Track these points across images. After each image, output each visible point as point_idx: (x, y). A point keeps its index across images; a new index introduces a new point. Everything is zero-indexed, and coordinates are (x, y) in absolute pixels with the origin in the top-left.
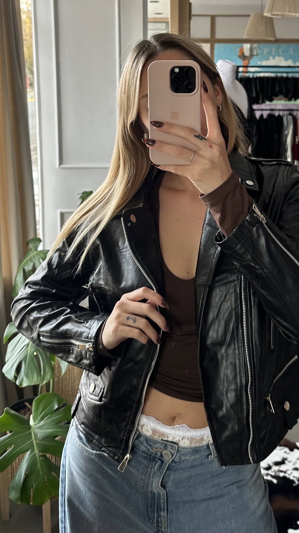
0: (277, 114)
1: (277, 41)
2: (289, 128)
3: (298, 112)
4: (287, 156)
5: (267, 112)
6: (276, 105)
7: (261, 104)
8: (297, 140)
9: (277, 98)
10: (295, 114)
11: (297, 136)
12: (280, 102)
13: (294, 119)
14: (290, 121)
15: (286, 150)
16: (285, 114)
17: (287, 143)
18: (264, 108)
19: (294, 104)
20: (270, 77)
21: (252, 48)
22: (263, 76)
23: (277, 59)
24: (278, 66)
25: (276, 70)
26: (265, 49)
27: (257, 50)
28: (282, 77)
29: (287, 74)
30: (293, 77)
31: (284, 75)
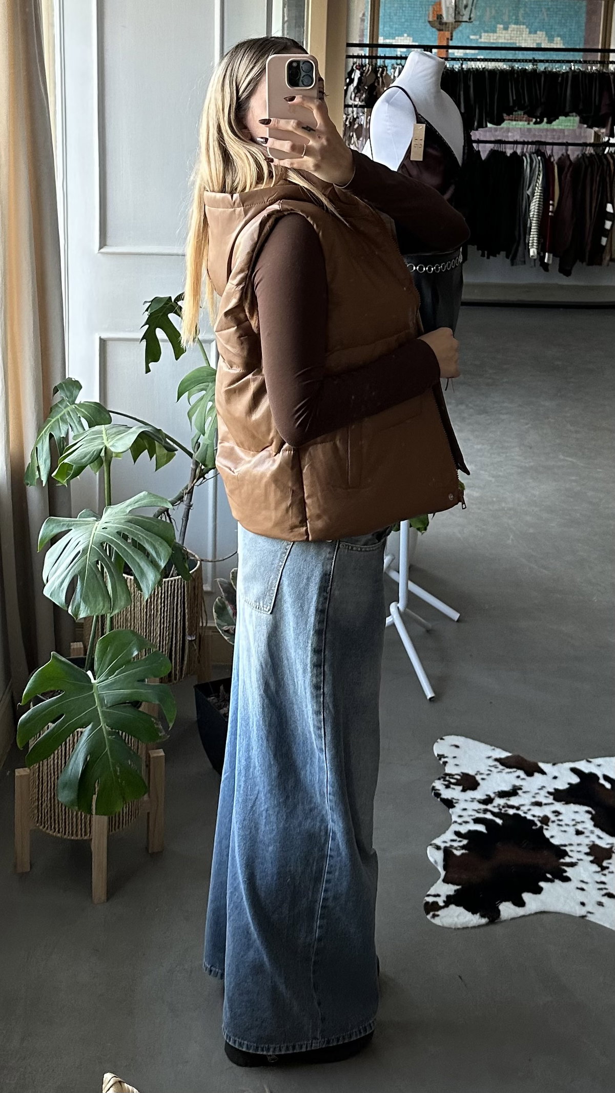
0: (509, 150)
2: (537, 182)
3: (555, 147)
4: (529, 243)
5: (489, 146)
6: (508, 130)
7: (477, 130)
8: (551, 207)
9: (511, 116)
10: (549, 152)
11: (553, 200)
12: (516, 124)
13: (547, 162)
14: (539, 167)
15: (528, 229)
16: (527, 151)
17: (532, 213)
18: (482, 138)
19: (547, 130)
20: (499, 70)
21: (461, 7)
22: (484, 69)
23: (513, 30)
24: (514, 46)
25: (511, 54)
26: (488, 10)
27: (471, 10)
28: (524, 71)
29: (534, 65)
30: (547, 70)
31: (529, 67)
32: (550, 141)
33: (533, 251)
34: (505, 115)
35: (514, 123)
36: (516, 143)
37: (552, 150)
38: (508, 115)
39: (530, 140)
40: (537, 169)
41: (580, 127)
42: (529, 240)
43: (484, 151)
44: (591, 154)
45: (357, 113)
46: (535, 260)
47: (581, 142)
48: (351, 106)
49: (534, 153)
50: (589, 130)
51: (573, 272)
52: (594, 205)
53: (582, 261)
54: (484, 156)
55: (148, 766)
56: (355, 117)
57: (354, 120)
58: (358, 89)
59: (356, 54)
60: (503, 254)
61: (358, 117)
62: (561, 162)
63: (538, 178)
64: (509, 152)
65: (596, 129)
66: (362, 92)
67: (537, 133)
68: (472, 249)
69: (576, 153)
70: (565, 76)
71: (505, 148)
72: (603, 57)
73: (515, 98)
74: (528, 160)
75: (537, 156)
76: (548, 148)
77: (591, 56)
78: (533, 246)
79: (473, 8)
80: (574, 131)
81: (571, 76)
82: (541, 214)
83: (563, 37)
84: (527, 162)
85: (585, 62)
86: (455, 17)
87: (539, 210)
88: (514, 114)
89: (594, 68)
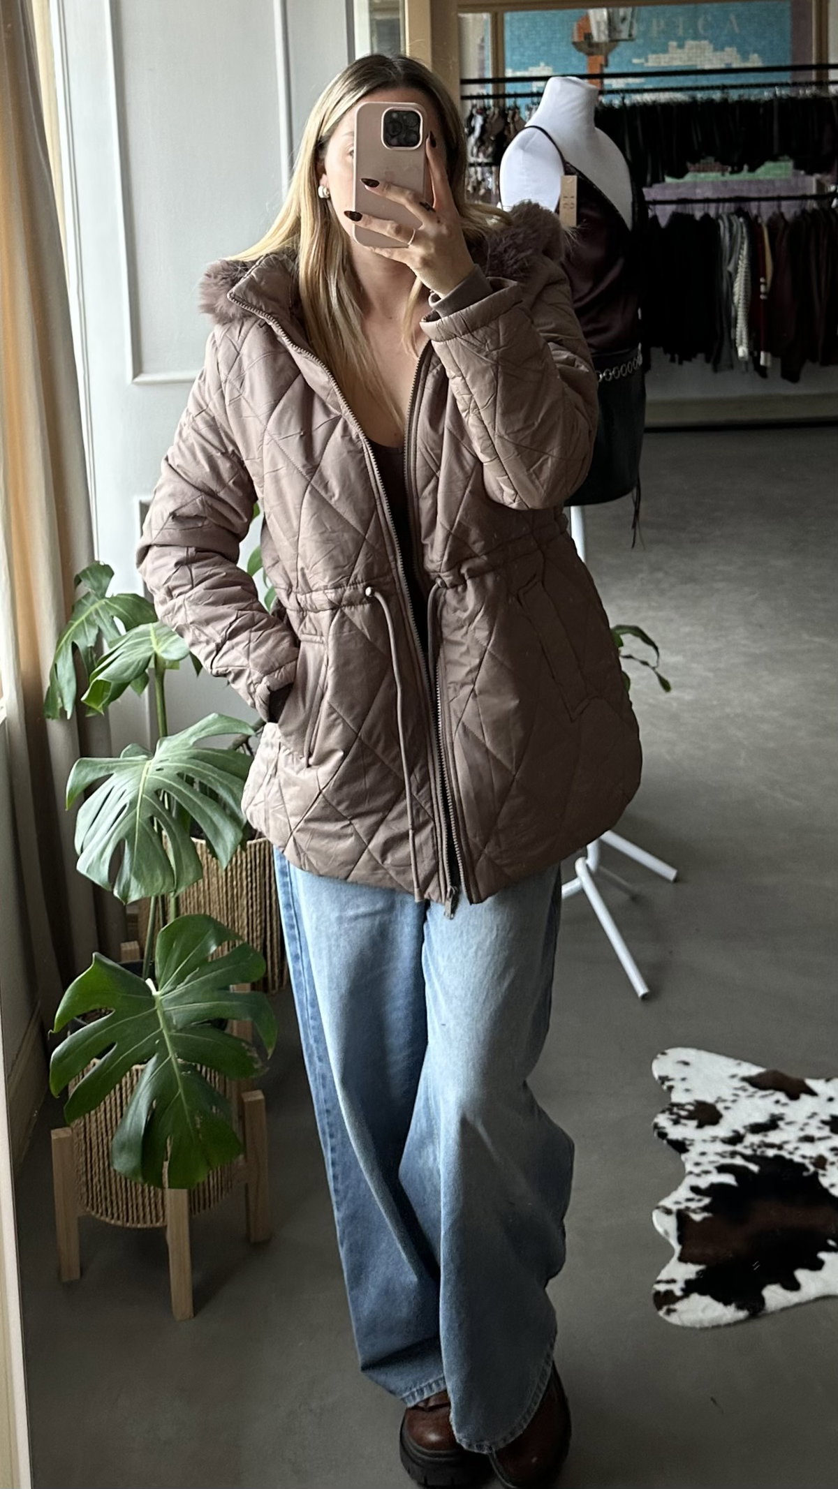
0: (698, 212)
2: (740, 254)
3: (764, 204)
4: (735, 339)
5: (670, 209)
6: (695, 185)
7: (650, 186)
8: (762, 288)
9: (697, 165)
10: (754, 212)
11: (765, 276)
12: (705, 177)
13: (753, 227)
14: (742, 232)
15: (733, 321)
16: (723, 212)
17: (736, 298)
18: (659, 198)
19: (750, 182)
20: (674, 103)
21: (617, 20)
22: (654, 102)
23: (692, 48)
24: (694, 68)
25: (688, 81)
26: (655, 22)
27: (631, 24)
28: (710, 102)
29: (723, 93)
30: (742, 99)
31: (717, 96)
32: (754, 194)
33: (742, 351)
34: (689, 165)
35: (702, 175)
36: (707, 201)
37: (759, 208)
38: (694, 163)
39: (727, 196)
40: (739, 235)
41: (795, 175)
42: (735, 335)
43: (663, 214)
44: (814, 210)
45: (483, 174)
46: (746, 363)
47: (799, 193)
48: (472, 165)
49: (732, 214)
50: (808, 177)
51: (802, 375)
53: (814, 361)
54: (663, 222)
55: (242, 1117)
56: (480, 178)
57: (479, 183)
58: (481, 141)
59: (475, 93)
60: (701, 356)
61: (484, 180)
62: (772, 224)
63: (741, 248)
64: (698, 215)
65: (818, 176)
66: (487, 144)
67: (736, 187)
68: (657, 353)
69: (792, 211)
70: (769, 103)
71: (693, 209)
72: (818, 75)
73: (700, 139)
74: (727, 224)
75: (739, 217)
76: (754, 205)
77: (802, 77)
78: (741, 344)
79: (634, 21)
80: (788, 181)
81: (776, 104)
82: (749, 298)
83: (761, 53)
84: (725, 227)
85: (795, 84)
86: (609, 36)
87: (746, 292)
88: (702, 161)
89: (808, 92)
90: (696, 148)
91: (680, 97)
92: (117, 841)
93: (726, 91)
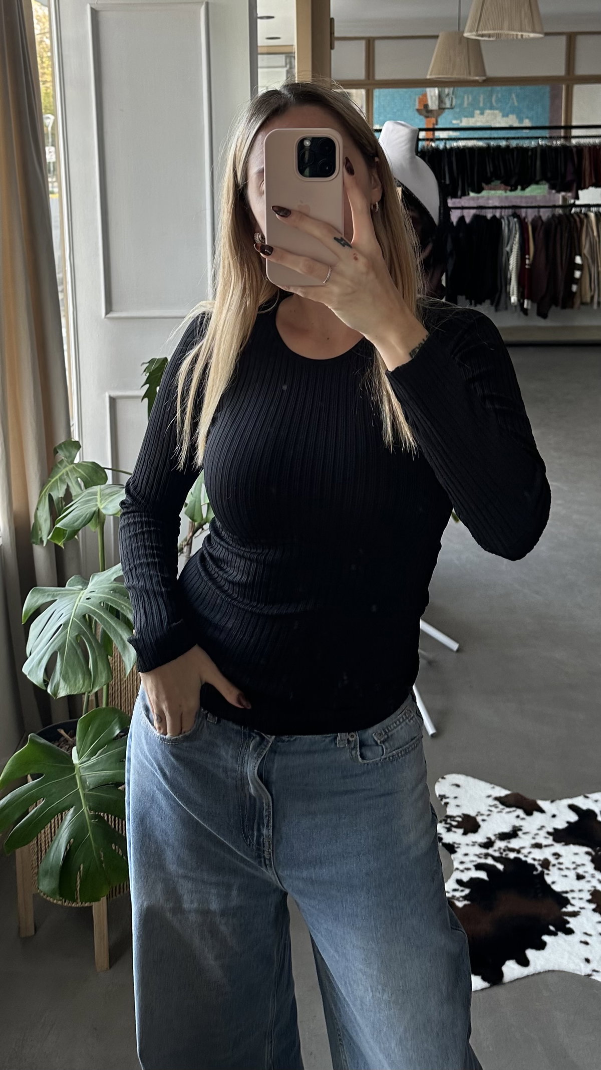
0: (489, 214)
1: (490, 82)
2: (514, 240)
3: (530, 210)
4: (510, 291)
5: (473, 212)
6: (488, 198)
7: (460, 198)
8: (527, 262)
9: (490, 185)
10: (523, 215)
11: (529, 255)
15: (508, 281)
16: (505, 215)
17: (511, 267)
18: (467, 205)
19: (522, 197)
20: (477, 147)
21: (443, 96)
22: (464, 146)
23: (488, 115)
24: (490, 127)
25: (487, 134)
26: (466, 97)
27: (452, 98)
28: (499, 147)
29: (507, 141)
30: (518, 146)
31: (503, 143)
32: (525, 205)
33: (514, 299)
34: (484, 185)
35: (493, 192)
36: (495, 208)
37: (526, 213)
38: (488, 182)
39: (507, 205)
40: (514, 228)
41: (550, 193)
42: (510, 289)
43: (467, 215)
44: (560, 215)
46: (516, 306)
47: (551, 204)
49: (510, 216)
50: (557, 195)
51: (550, 314)
52: (564, 258)
53: (557, 306)
54: (468, 220)
60: (489, 302)
62: (534, 223)
63: (515, 237)
64: (489, 216)
65: (563, 193)
67: (513, 199)
68: (461, 299)
69: (547, 215)
70: (534, 150)
71: (485, 212)
72: (565, 133)
73: (492, 169)
74: (506, 222)
75: (514, 218)
76: (523, 210)
77: (555, 133)
78: (513, 295)
79: (454, 97)
80: (544, 196)
81: (539, 150)
82: (519, 267)
83: (531, 119)
84: (505, 224)
85: (551, 138)
86: (439, 106)
87: (517, 264)
88: (493, 184)
89: (559, 143)
90: (489, 175)
91: (481, 144)
92: (52, 652)
93: (508, 141)
